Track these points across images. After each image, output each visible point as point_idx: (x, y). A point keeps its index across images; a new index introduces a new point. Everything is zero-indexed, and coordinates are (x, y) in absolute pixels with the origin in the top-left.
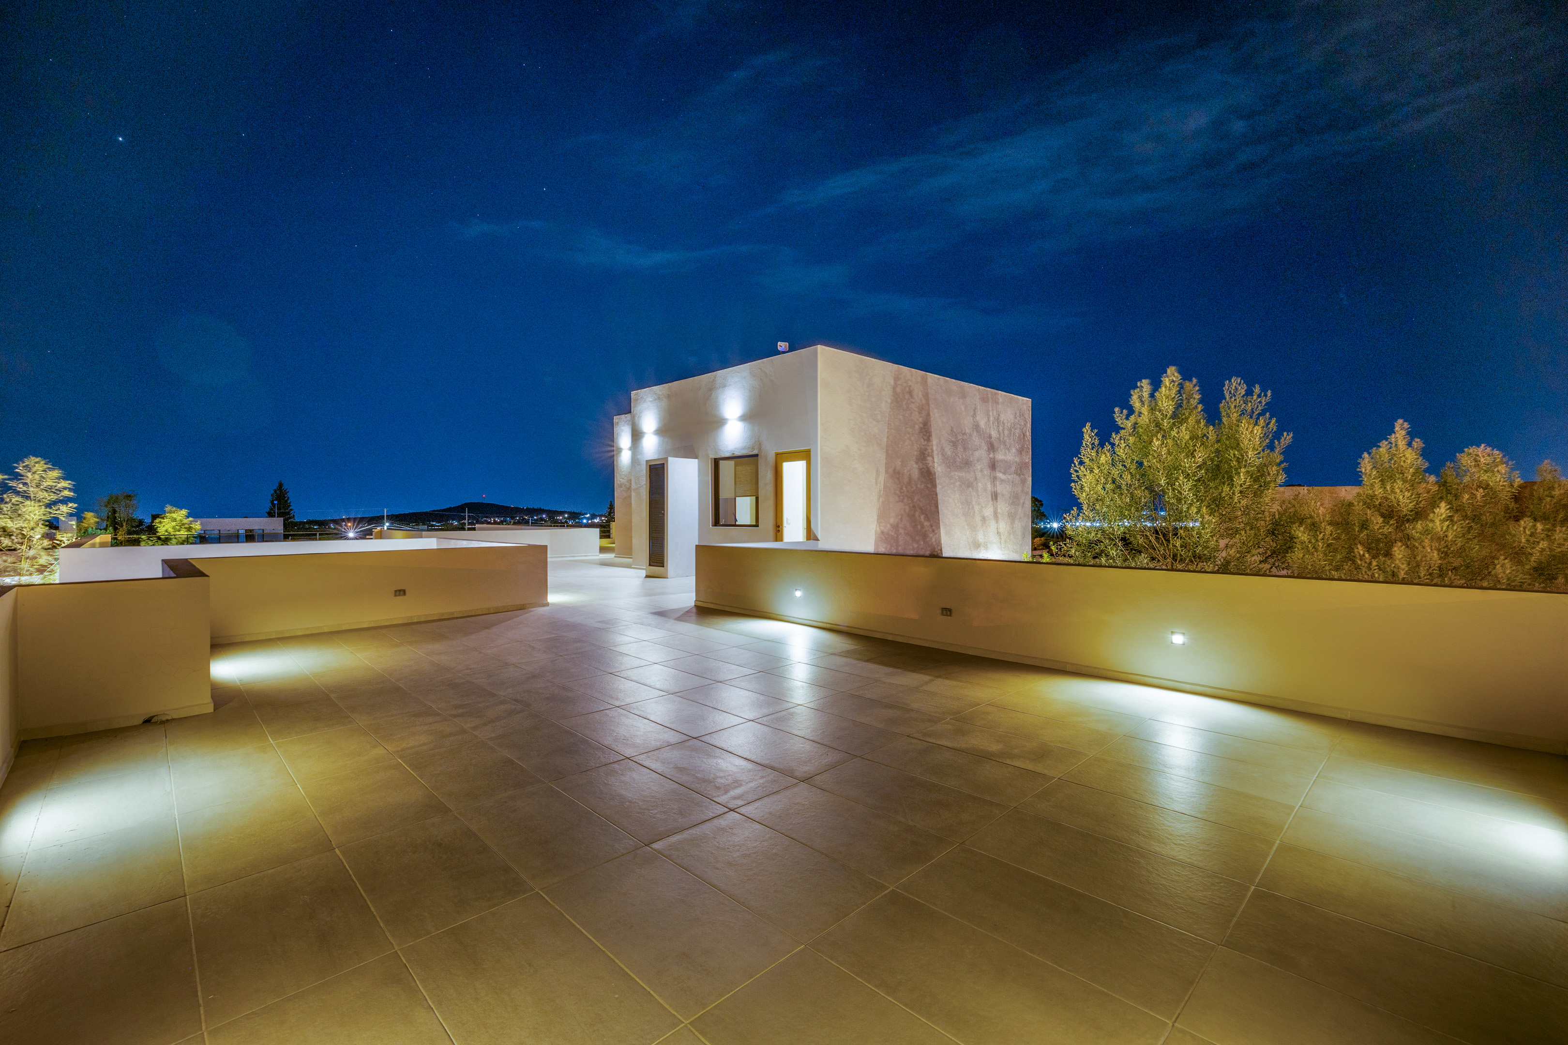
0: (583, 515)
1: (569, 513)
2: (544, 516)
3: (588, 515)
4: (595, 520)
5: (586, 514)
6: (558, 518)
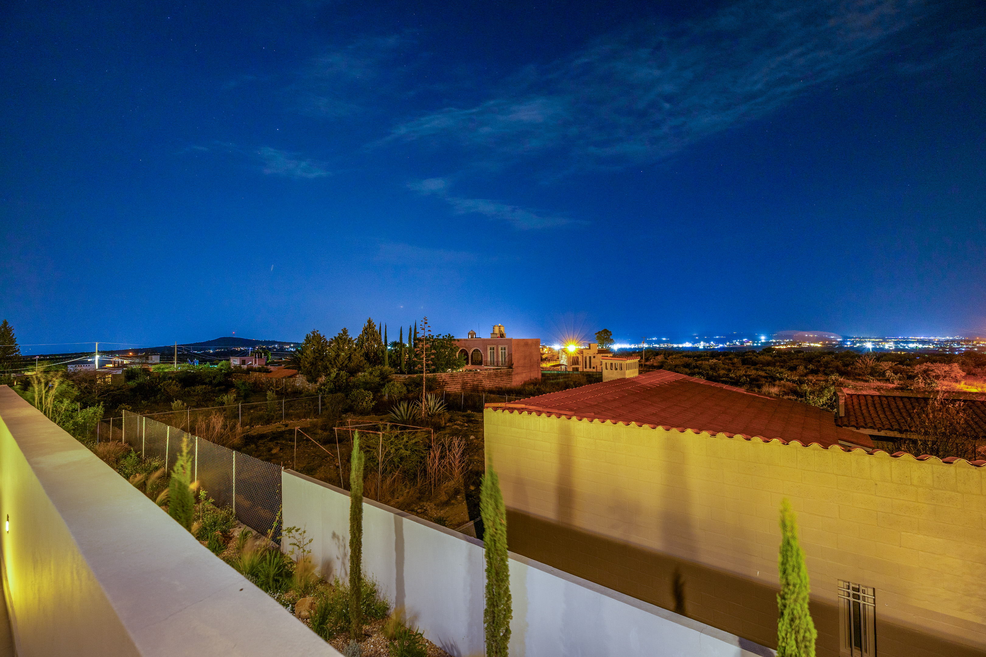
2: (276, 346)
6: (286, 347)
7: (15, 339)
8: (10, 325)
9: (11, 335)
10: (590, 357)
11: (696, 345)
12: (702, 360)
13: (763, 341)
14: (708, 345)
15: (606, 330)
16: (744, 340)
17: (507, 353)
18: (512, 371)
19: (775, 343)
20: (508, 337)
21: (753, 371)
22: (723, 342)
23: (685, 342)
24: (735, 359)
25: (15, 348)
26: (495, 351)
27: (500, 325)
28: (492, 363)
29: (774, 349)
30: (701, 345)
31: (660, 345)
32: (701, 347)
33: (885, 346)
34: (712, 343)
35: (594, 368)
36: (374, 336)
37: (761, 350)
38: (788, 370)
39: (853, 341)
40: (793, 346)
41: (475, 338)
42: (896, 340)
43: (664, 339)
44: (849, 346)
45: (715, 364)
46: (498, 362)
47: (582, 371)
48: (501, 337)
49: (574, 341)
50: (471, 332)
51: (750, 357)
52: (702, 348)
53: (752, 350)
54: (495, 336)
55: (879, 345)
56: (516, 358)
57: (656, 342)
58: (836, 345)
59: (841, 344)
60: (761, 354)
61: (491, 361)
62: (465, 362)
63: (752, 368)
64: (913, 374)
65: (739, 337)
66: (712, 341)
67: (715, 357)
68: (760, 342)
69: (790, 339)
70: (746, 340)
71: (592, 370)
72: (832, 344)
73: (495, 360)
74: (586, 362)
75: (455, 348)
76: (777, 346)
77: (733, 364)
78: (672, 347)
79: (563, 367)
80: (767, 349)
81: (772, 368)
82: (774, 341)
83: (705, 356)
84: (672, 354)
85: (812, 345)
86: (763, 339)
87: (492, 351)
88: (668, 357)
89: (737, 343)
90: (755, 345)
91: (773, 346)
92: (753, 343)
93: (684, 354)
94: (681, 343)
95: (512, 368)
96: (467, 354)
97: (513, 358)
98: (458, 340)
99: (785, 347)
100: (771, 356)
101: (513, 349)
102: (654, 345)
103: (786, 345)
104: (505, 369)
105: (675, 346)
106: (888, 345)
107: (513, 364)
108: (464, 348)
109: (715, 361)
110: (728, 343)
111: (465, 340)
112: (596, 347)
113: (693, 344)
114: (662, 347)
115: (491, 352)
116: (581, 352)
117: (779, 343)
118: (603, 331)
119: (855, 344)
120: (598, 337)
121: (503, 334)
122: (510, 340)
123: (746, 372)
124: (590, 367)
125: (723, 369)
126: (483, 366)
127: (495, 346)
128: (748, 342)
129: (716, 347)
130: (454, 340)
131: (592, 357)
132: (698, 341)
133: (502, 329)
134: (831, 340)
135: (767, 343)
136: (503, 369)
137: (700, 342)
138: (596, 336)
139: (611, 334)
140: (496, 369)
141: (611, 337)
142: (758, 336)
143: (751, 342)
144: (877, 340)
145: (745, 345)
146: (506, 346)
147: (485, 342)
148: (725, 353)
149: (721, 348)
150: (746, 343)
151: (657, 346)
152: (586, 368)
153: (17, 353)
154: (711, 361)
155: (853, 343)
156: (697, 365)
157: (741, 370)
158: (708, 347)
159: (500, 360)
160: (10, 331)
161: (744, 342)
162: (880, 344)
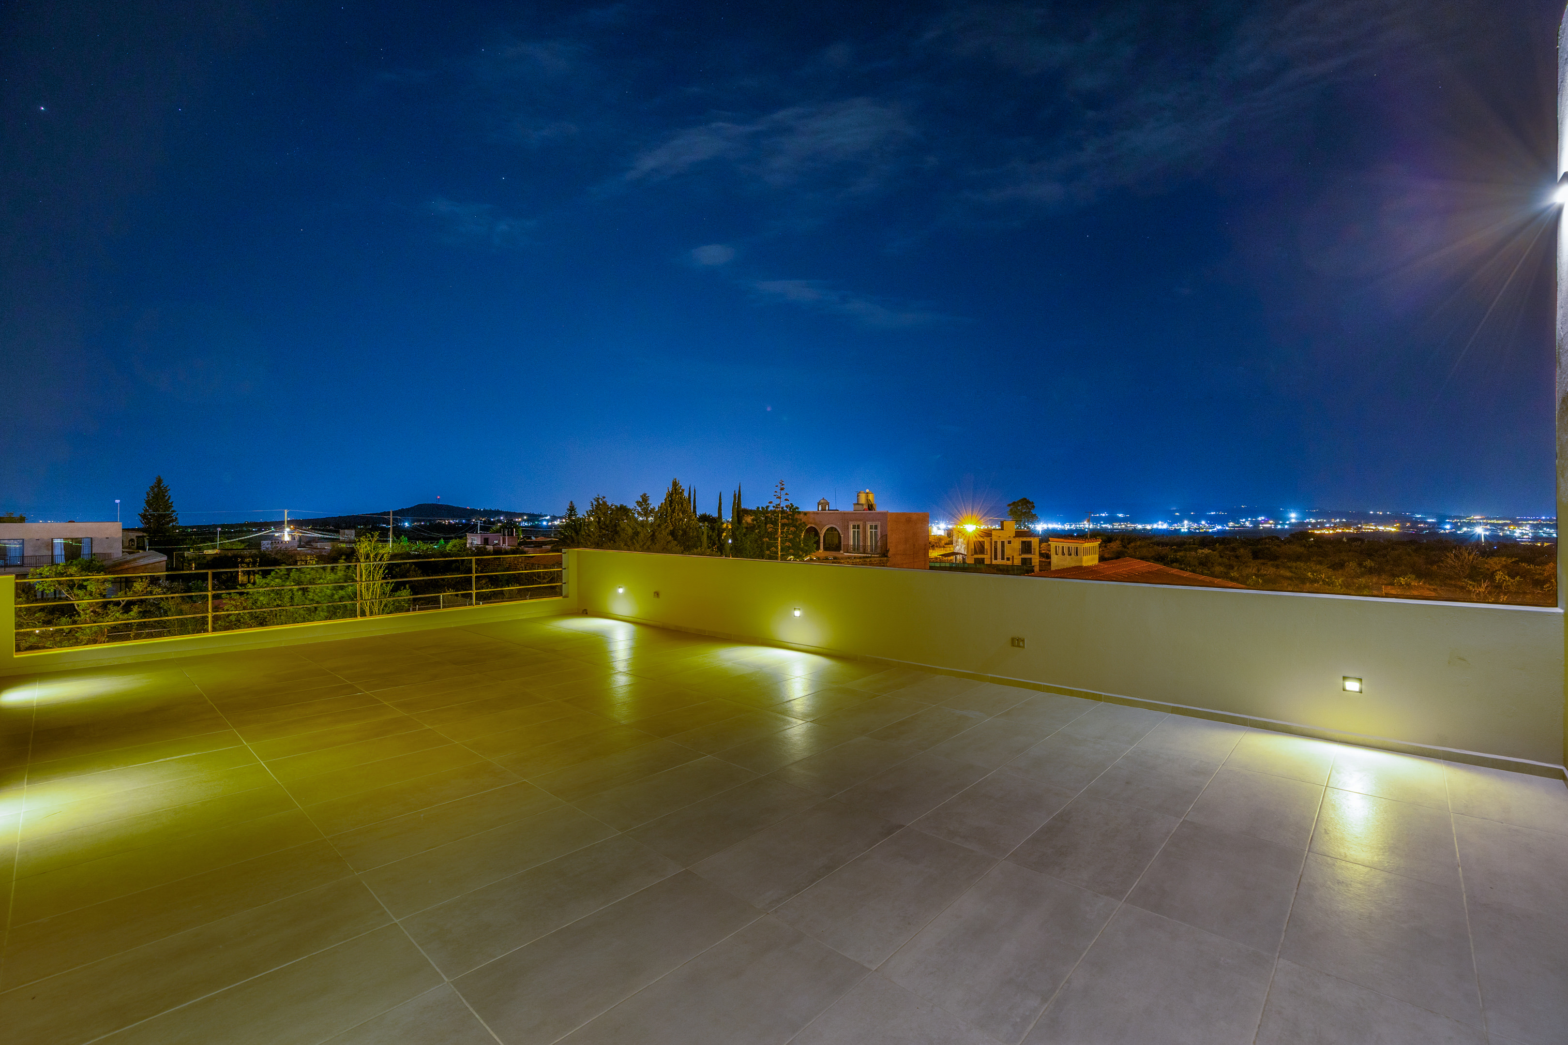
0: (543, 516)
1: (528, 515)
2: (502, 518)
3: (548, 518)
4: (555, 522)
5: (546, 516)
6: (517, 520)
7: (171, 503)
8: (165, 483)
9: (167, 498)
10: (1003, 543)
11: (1176, 526)
12: (1185, 550)
13: (1293, 521)
14: (1195, 526)
15: (1025, 499)
16: (1260, 519)
17: (879, 533)
18: (888, 561)
19: (1314, 526)
20: (879, 509)
21: (1271, 569)
22: (1222, 520)
23: (1156, 522)
24: (1242, 550)
25: (171, 517)
26: (861, 530)
27: (868, 491)
28: (856, 549)
29: (1313, 535)
30: (1185, 527)
31: (1113, 526)
32: (1184, 529)
33: (1514, 532)
34: (1203, 522)
35: (1008, 559)
36: (682, 506)
37: (1287, 536)
38: (1328, 567)
39: (1457, 523)
40: (1347, 531)
41: (828, 510)
42: (1535, 522)
43: (1120, 515)
44: (1447, 531)
45: (1207, 556)
46: (865, 547)
47: (989, 563)
48: (870, 510)
49: (974, 518)
50: (822, 501)
51: (1267, 546)
52: (1186, 530)
53: (1273, 536)
54: (860, 507)
55: (1504, 530)
56: (892, 539)
57: (1107, 520)
58: (1425, 529)
59: (1433, 528)
60: (1289, 541)
61: (854, 545)
62: (815, 545)
63: (1270, 563)
64: (1542, 578)
65: (1252, 513)
66: (1204, 520)
67: (1207, 545)
68: (1288, 522)
69: (1341, 518)
70: (1263, 518)
71: (1005, 562)
72: (1418, 528)
73: (861, 544)
74: (996, 549)
75: (800, 524)
76: (1318, 529)
77: (1237, 557)
78: (1135, 530)
79: (959, 557)
80: (1299, 535)
81: (1302, 564)
82: (1313, 521)
83: (1190, 544)
84: (1135, 540)
85: (1381, 528)
86: (1293, 517)
87: (856, 530)
88: (1129, 544)
89: (1247, 524)
90: (1279, 527)
91: (1310, 529)
92: (1276, 524)
93: (1155, 540)
94: (1150, 523)
95: (887, 556)
96: (817, 534)
97: (888, 541)
98: (805, 514)
99: (1331, 532)
100: (1305, 546)
101: (889, 528)
102: (1104, 526)
103: (1334, 528)
104: (876, 557)
105: (1140, 527)
106: (1520, 531)
107: (888, 551)
108: (813, 526)
109: (1206, 551)
110: (1231, 524)
111: (814, 513)
112: (1011, 526)
113: (1170, 524)
114: (1117, 529)
115: (854, 532)
116: (988, 534)
117: (1322, 524)
118: (1020, 501)
119: (1460, 528)
120: (1011, 510)
121: (872, 505)
122: (884, 515)
123: (1258, 570)
124: (1003, 559)
125: (1220, 564)
126: (842, 552)
127: (861, 524)
128: (1266, 522)
129: (1210, 530)
130: (799, 513)
131: (1006, 543)
132: (1180, 520)
133: (871, 497)
134: (1415, 522)
135: (1301, 524)
136: (874, 557)
137: (1182, 521)
138: (1009, 509)
139: (1034, 507)
140: (864, 557)
141: (1033, 512)
142: (1286, 512)
143: (1271, 522)
144: (1500, 522)
145: (1261, 527)
146: (879, 524)
147: (845, 518)
148: (1224, 539)
149: (1219, 531)
150: (1262, 524)
151: (1109, 526)
152: (996, 558)
153: (174, 523)
154: (1200, 551)
155: (1455, 526)
156: (1176, 559)
157: (1250, 567)
158: (1196, 529)
159: (869, 544)
160: (165, 492)
161: (1260, 522)
162: (1506, 528)
